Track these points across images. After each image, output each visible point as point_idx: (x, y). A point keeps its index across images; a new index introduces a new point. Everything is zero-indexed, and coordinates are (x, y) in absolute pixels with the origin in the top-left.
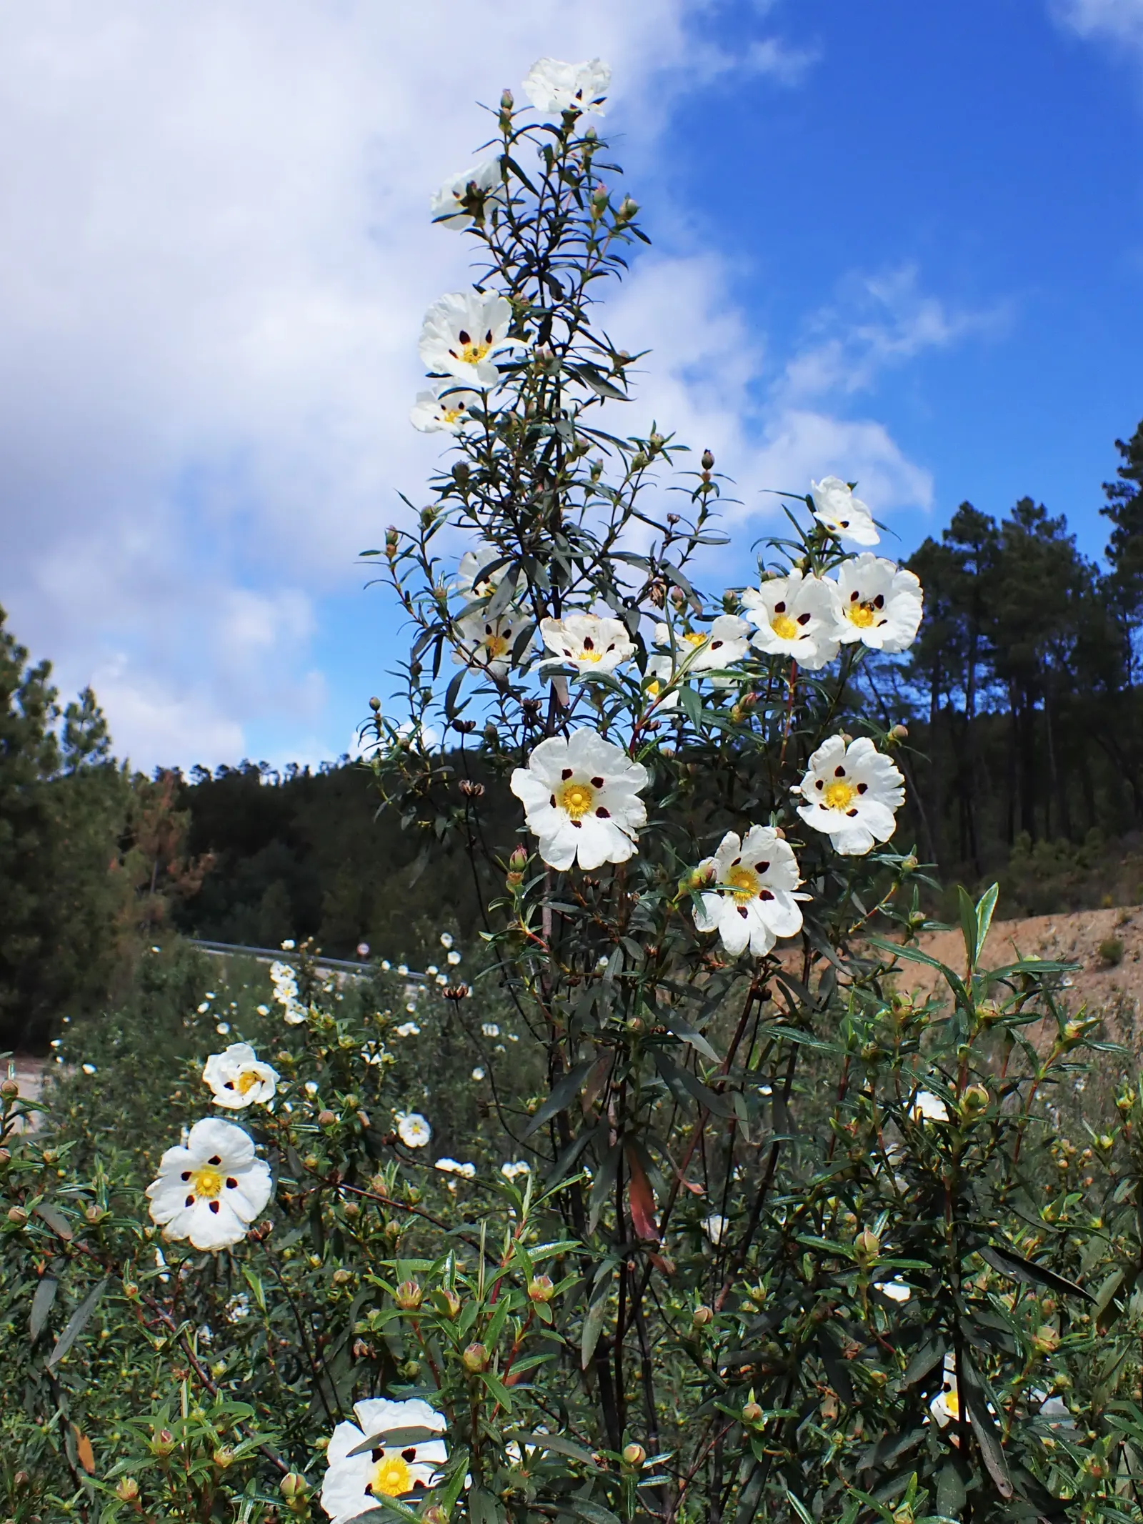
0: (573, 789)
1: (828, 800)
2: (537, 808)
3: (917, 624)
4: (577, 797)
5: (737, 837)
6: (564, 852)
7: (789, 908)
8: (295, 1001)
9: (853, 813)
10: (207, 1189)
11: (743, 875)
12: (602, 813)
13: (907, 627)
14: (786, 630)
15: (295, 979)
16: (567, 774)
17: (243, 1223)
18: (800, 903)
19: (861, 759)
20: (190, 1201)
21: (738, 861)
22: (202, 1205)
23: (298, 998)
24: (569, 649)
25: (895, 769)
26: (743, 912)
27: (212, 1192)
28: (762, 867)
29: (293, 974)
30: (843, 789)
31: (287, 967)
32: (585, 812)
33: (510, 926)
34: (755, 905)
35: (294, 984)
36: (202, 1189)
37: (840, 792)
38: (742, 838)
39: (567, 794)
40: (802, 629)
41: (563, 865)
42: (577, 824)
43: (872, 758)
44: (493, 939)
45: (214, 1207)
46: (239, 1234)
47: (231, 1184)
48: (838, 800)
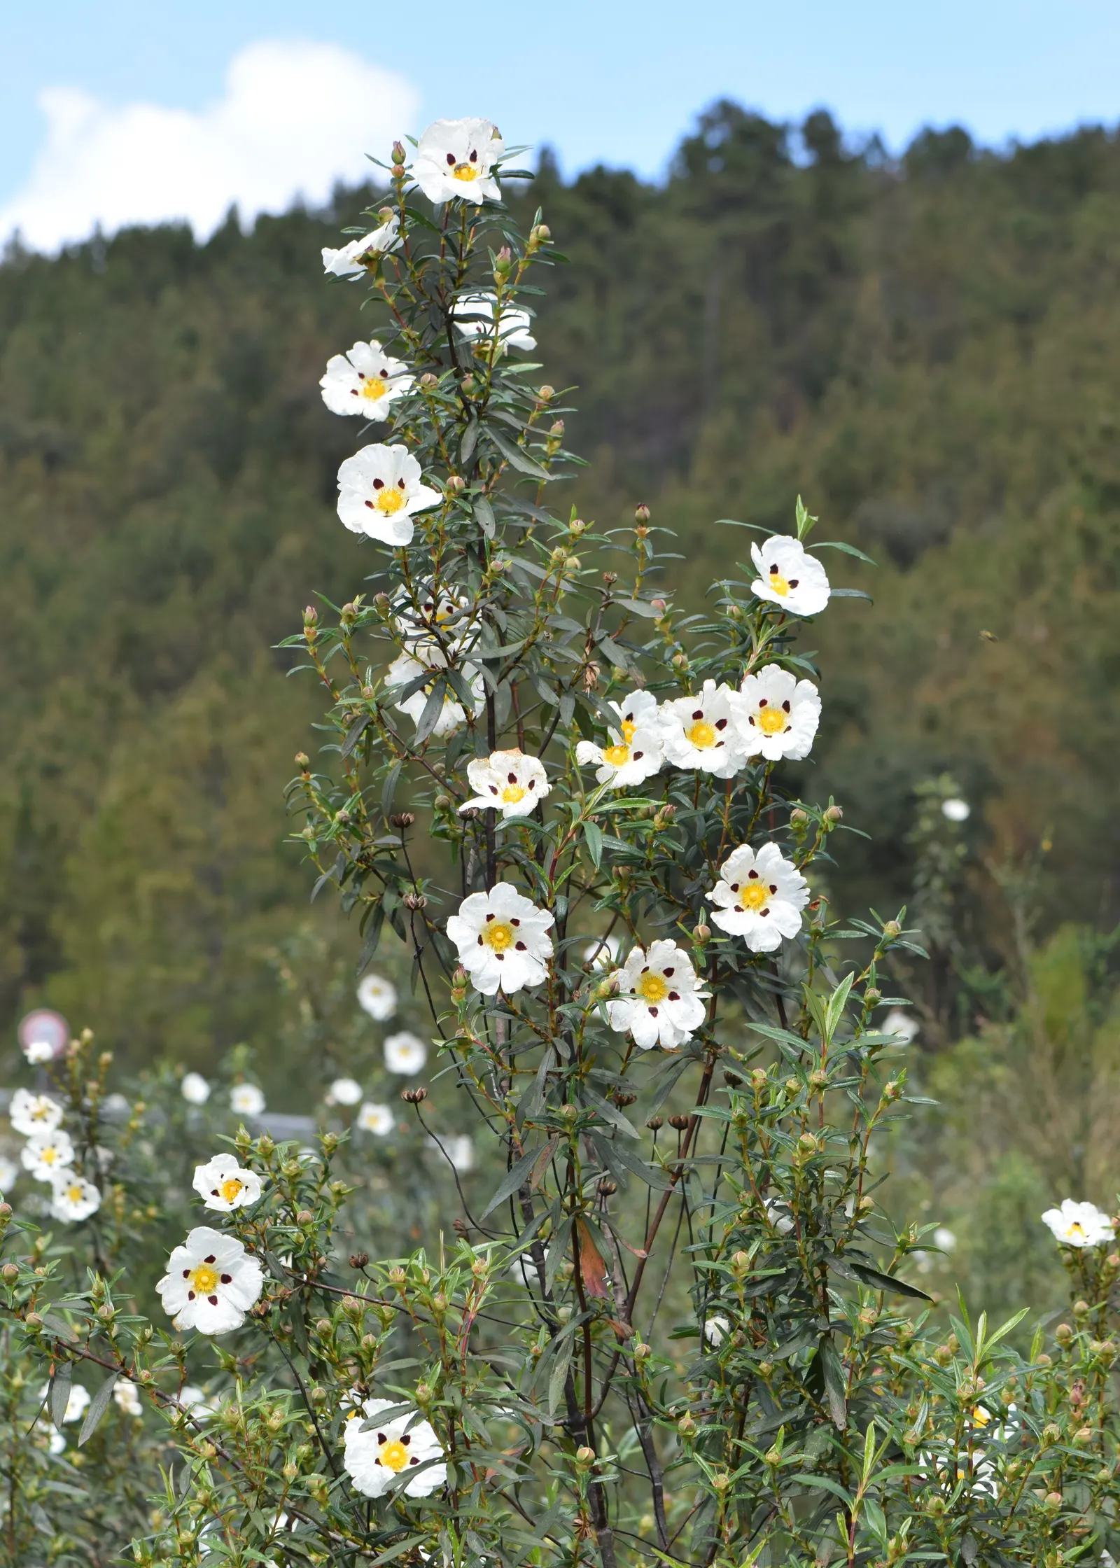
0: (499, 928)
1: (744, 901)
2: (468, 949)
3: (813, 733)
4: (500, 935)
5: (640, 951)
6: (491, 981)
7: (693, 1005)
8: (70, 1174)
9: (765, 913)
10: (205, 1284)
11: (653, 980)
12: (521, 946)
13: (804, 736)
14: (704, 738)
15: (63, 1126)
16: (490, 917)
17: (240, 1312)
18: (703, 1000)
19: (769, 864)
20: (191, 1296)
21: (647, 969)
22: (202, 1299)
23: (76, 1167)
24: (495, 785)
25: (797, 872)
26: (654, 1012)
27: (209, 1287)
28: (669, 972)
29: (57, 1113)
30: (755, 890)
31: (45, 1101)
32: (507, 946)
33: (459, 1034)
34: (665, 1005)
35: (64, 1137)
36: (200, 1285)
37: (754, 894)
38: (645, 951)
39: (492, 933)
40: (720, 735)
41: (490, 991)
42: (500, 957)
43: (777, 864)
44: (444, 1046)
45: (213, 1300)
46: (237, 1322)
47: (226, 1279)
48: (752, 900)
